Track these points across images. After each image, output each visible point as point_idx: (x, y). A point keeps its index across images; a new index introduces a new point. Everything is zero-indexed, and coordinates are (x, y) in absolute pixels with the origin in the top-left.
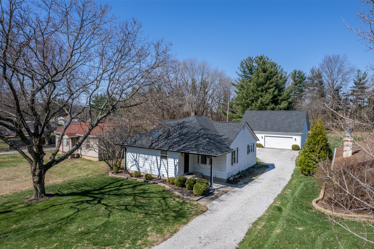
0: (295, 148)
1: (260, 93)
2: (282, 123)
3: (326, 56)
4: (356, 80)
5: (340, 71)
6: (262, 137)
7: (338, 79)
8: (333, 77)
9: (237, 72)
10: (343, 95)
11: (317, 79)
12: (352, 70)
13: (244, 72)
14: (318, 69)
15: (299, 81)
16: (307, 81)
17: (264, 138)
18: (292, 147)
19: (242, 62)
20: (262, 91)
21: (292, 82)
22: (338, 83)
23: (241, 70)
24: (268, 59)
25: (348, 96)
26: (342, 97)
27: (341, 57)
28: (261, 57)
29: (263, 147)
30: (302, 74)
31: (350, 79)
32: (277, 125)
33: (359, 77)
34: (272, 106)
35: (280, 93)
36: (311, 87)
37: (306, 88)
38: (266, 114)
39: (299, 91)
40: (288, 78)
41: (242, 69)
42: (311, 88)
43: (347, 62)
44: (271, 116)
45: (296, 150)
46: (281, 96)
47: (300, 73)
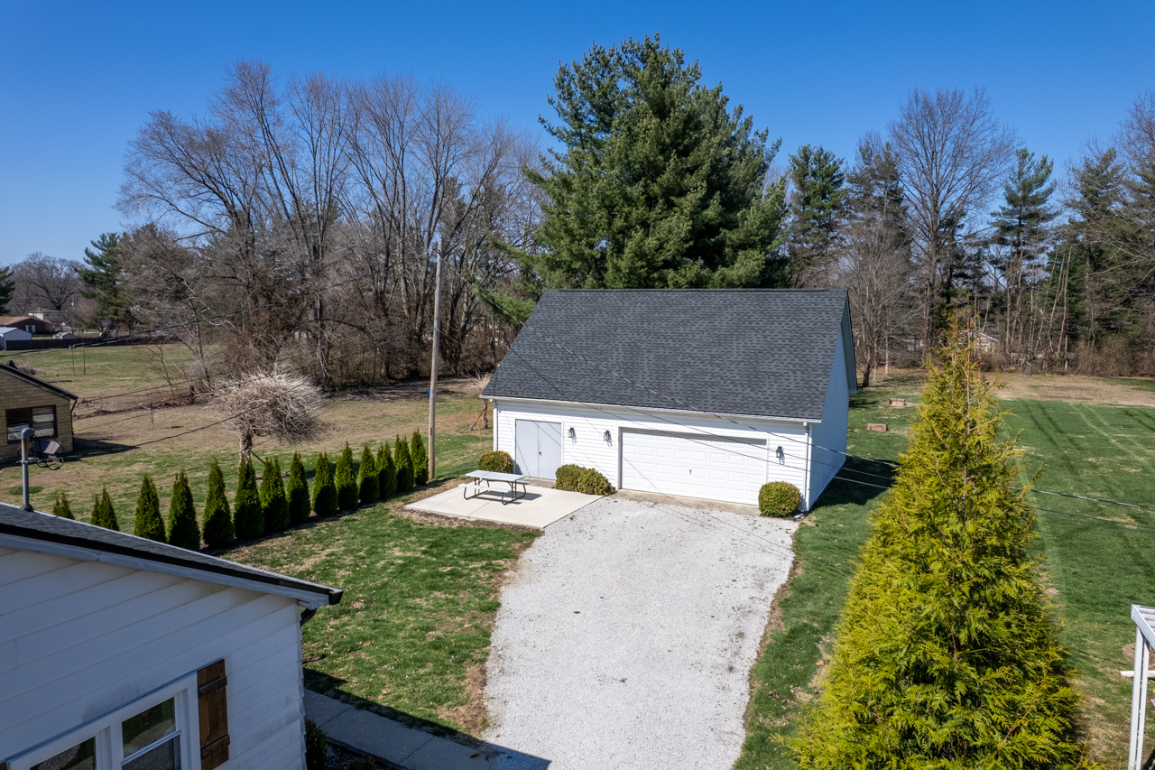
0: (777, 502)
1: (636, 213)
2: (712, 356)
3: (916, 98)
4: (1014, 188)
5: (959, 153)
6: (607, 433)
7: (954, 182)
8: (938, 174)
9: (543, 121)
10: (968, 240)
11: (882, 182)
12: (1000, 151)
13: (577, 117)
14: (888, 145)
15: (818, 186)
16: (846, 191)
17: (615, 436)
18: (761, 498)
19: (564, 71)
20: (651, 202)
21: (795, 190)
22: (953, 198)
23: (562, 113)
24: (682, 62)
25: (986, 244)
26: (965, 247)
27: (966, 101)
28: (649, 46)
29: (609, 491)
30: (831, 163)
31: (992, 184)
32: (688, 371)
33: (1025, 176)
34: (694, 268)
35: (732, 216)
36: (862, 210)
37: (843, 214)
38: (638, 309)
39: (820, 227)
40: (770, 160)
41: (565, 106)
42: (860, 215)
43: (987, 117)
44: (661, 319)
45: (782, 517)
46: (737, 227)
47: (822, 158)
